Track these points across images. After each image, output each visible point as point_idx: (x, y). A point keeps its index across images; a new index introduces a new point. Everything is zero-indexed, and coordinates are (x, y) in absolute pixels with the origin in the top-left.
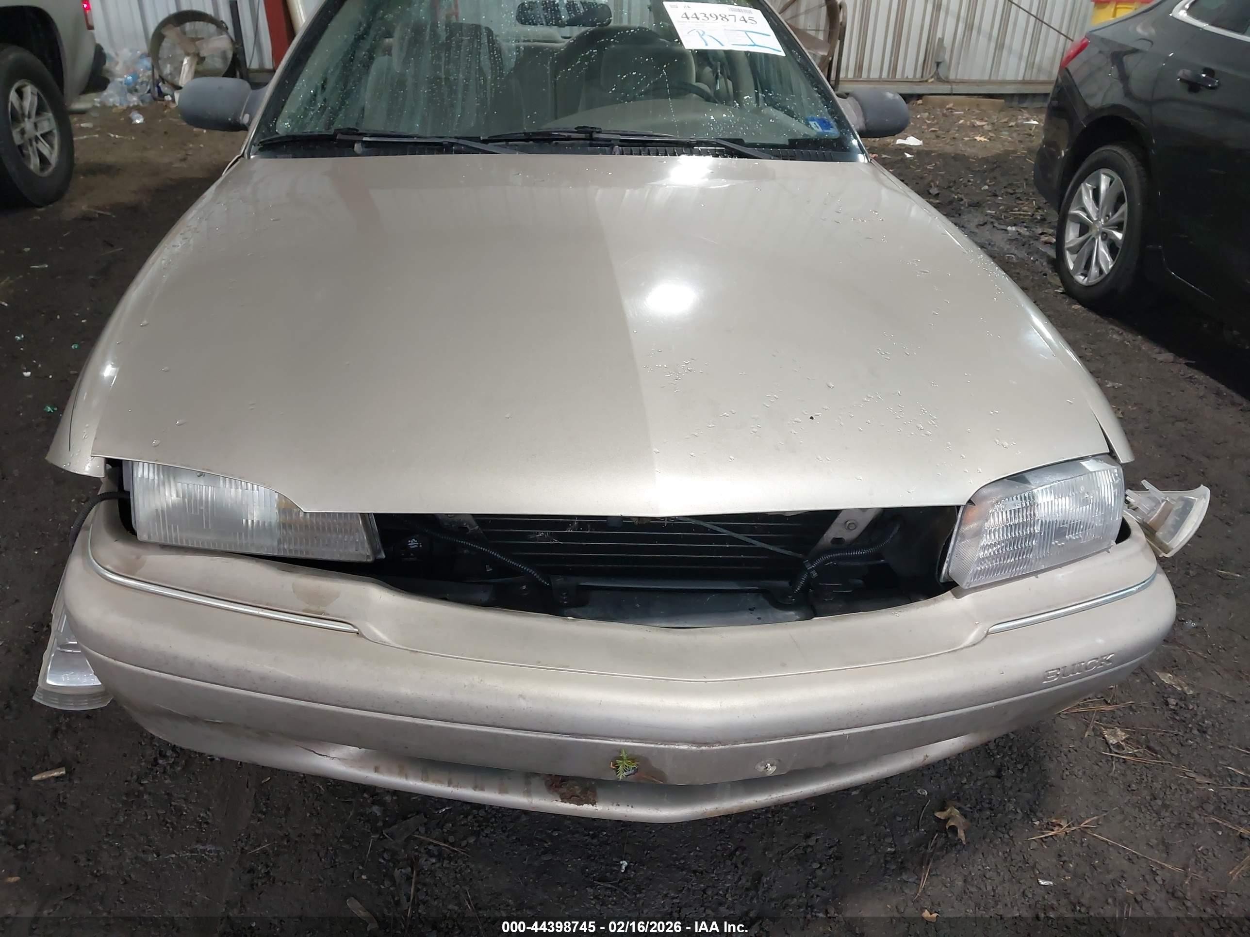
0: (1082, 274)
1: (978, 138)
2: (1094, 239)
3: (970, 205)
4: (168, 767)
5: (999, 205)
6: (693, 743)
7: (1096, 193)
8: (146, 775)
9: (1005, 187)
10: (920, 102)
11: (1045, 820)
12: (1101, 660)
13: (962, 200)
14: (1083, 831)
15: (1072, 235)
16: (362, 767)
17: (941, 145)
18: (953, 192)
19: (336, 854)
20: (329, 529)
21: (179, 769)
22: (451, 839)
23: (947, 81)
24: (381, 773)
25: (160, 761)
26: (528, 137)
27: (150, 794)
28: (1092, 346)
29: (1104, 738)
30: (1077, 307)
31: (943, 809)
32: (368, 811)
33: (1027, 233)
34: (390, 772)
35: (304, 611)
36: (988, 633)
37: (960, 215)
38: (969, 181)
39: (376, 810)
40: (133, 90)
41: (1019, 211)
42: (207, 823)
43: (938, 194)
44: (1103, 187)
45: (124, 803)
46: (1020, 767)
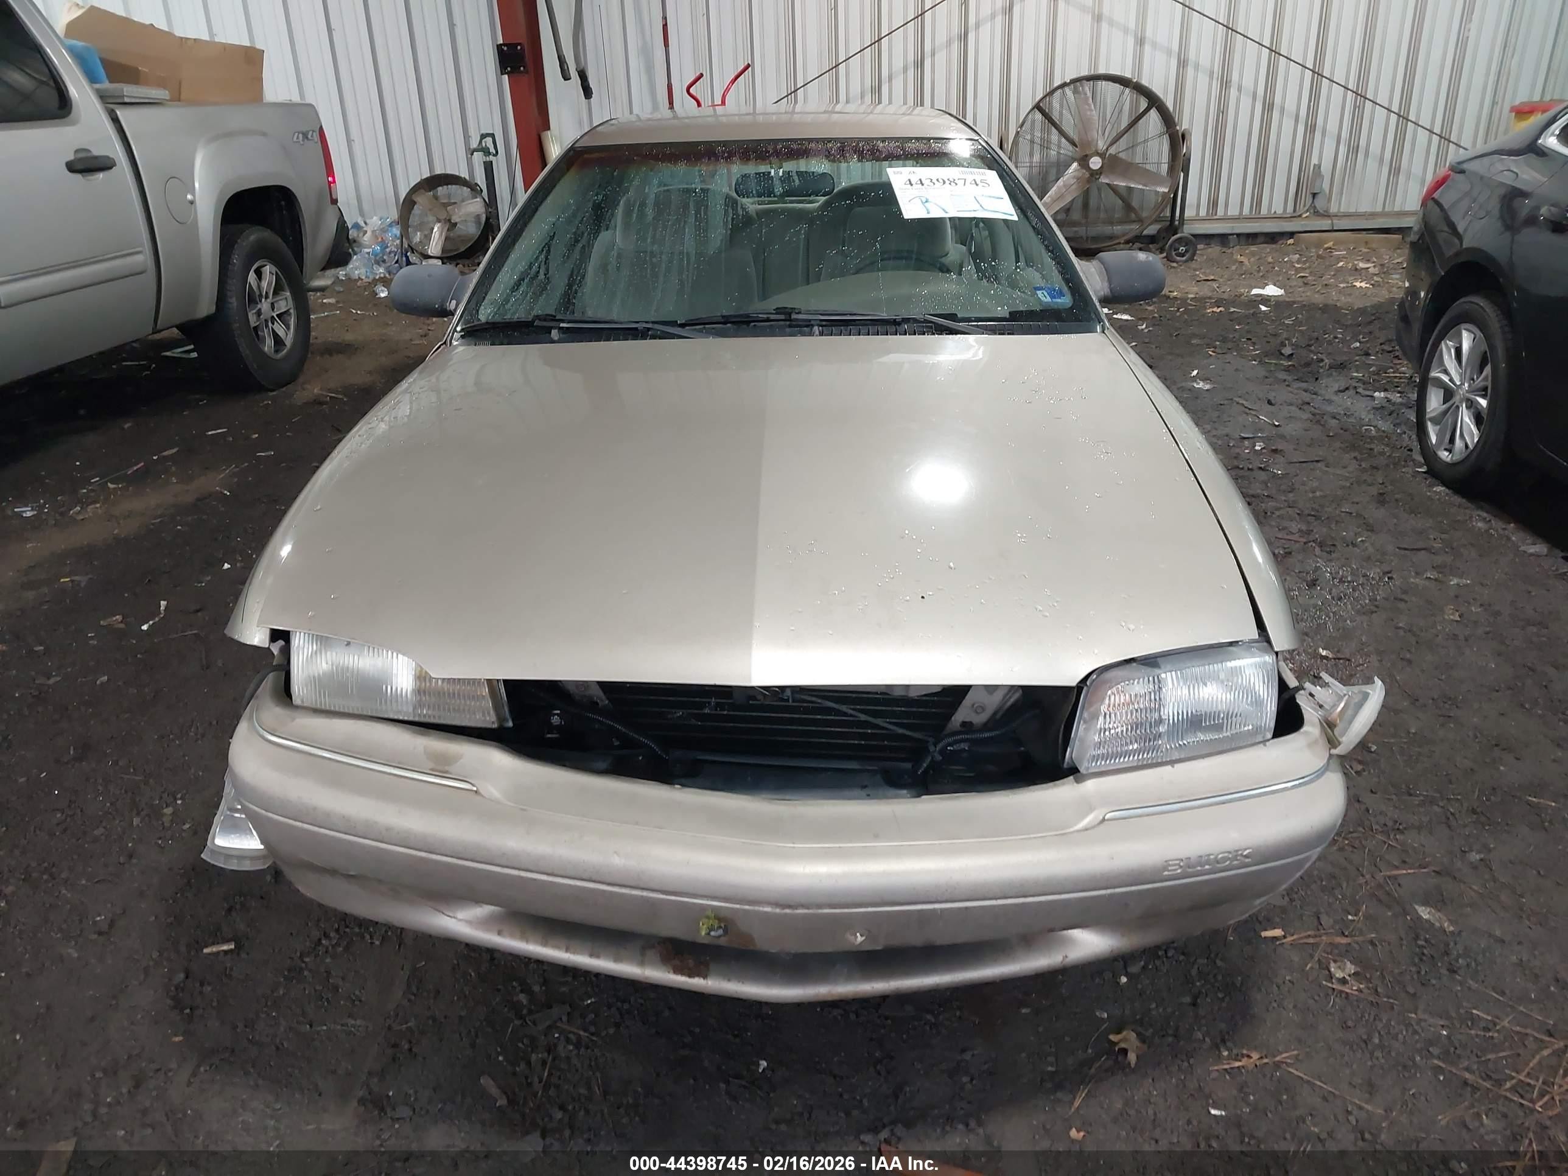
0: (1446, 450)
1: (1358, 284)
2: (1458, 407)
3: (1331, 367)
4: (330, 948)
5: (1371, 366)
6: (777, 904)
7: (1459, 351)
8: (308, 954)
9: (1381, 344)
10: (1291, 241)
11: (1235, 1051)
12: (1236, 854)
13: (1322, 360)
14: (1277, 1065)
15: (1434, 402)
16: (488, 930)
17: (1308, 294)
18: (1311, 351)
19: (477, 1036)
20: (459, 695)
21: (341, 949)
22: (592, 1029)
23: (1326, 215)
24: (504, 936)
25: (324, 942)
26: (726, 320)
27: (310, 971)
28: (1443, 536)
29: (1329, 971)
30: (1440, 489)
31: (1119, 1032)
32: (515, 999)
33: (1400, 400)
34: (512, 936)
35: (432, 770)
36: (1104, 820)
37: (1317, 379)
38: (1336, 338)
39: (523, 998)
40: (380, 262)
41: (1394, 373)
42: (360, 1001)
43: (1292, 354)
44: (1466, 346)
45: (285, 978)
46: (1220, 995)
